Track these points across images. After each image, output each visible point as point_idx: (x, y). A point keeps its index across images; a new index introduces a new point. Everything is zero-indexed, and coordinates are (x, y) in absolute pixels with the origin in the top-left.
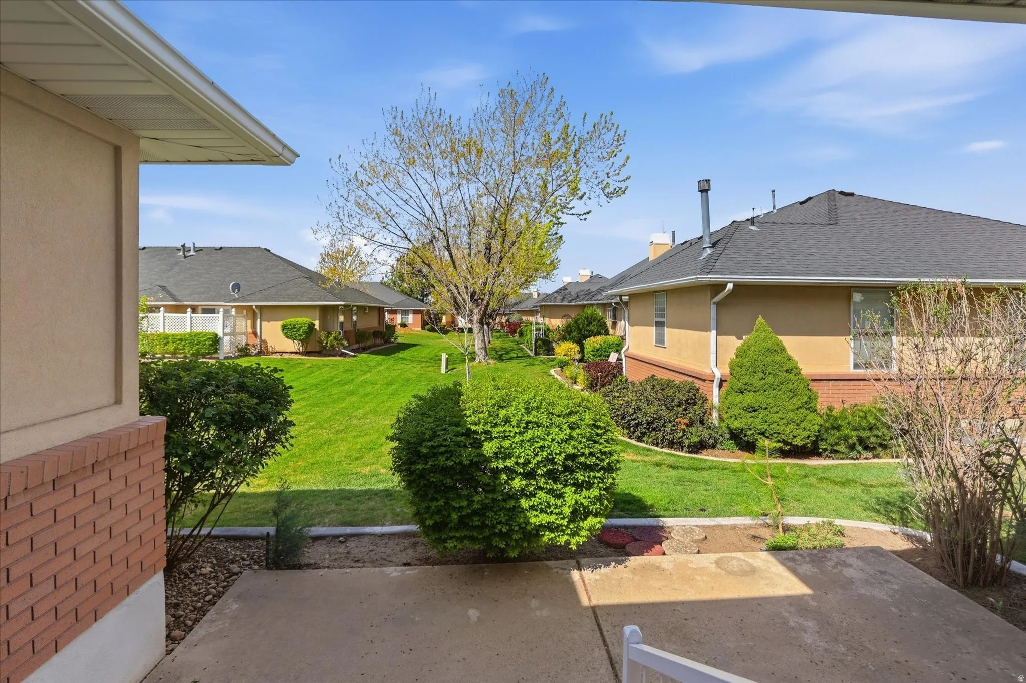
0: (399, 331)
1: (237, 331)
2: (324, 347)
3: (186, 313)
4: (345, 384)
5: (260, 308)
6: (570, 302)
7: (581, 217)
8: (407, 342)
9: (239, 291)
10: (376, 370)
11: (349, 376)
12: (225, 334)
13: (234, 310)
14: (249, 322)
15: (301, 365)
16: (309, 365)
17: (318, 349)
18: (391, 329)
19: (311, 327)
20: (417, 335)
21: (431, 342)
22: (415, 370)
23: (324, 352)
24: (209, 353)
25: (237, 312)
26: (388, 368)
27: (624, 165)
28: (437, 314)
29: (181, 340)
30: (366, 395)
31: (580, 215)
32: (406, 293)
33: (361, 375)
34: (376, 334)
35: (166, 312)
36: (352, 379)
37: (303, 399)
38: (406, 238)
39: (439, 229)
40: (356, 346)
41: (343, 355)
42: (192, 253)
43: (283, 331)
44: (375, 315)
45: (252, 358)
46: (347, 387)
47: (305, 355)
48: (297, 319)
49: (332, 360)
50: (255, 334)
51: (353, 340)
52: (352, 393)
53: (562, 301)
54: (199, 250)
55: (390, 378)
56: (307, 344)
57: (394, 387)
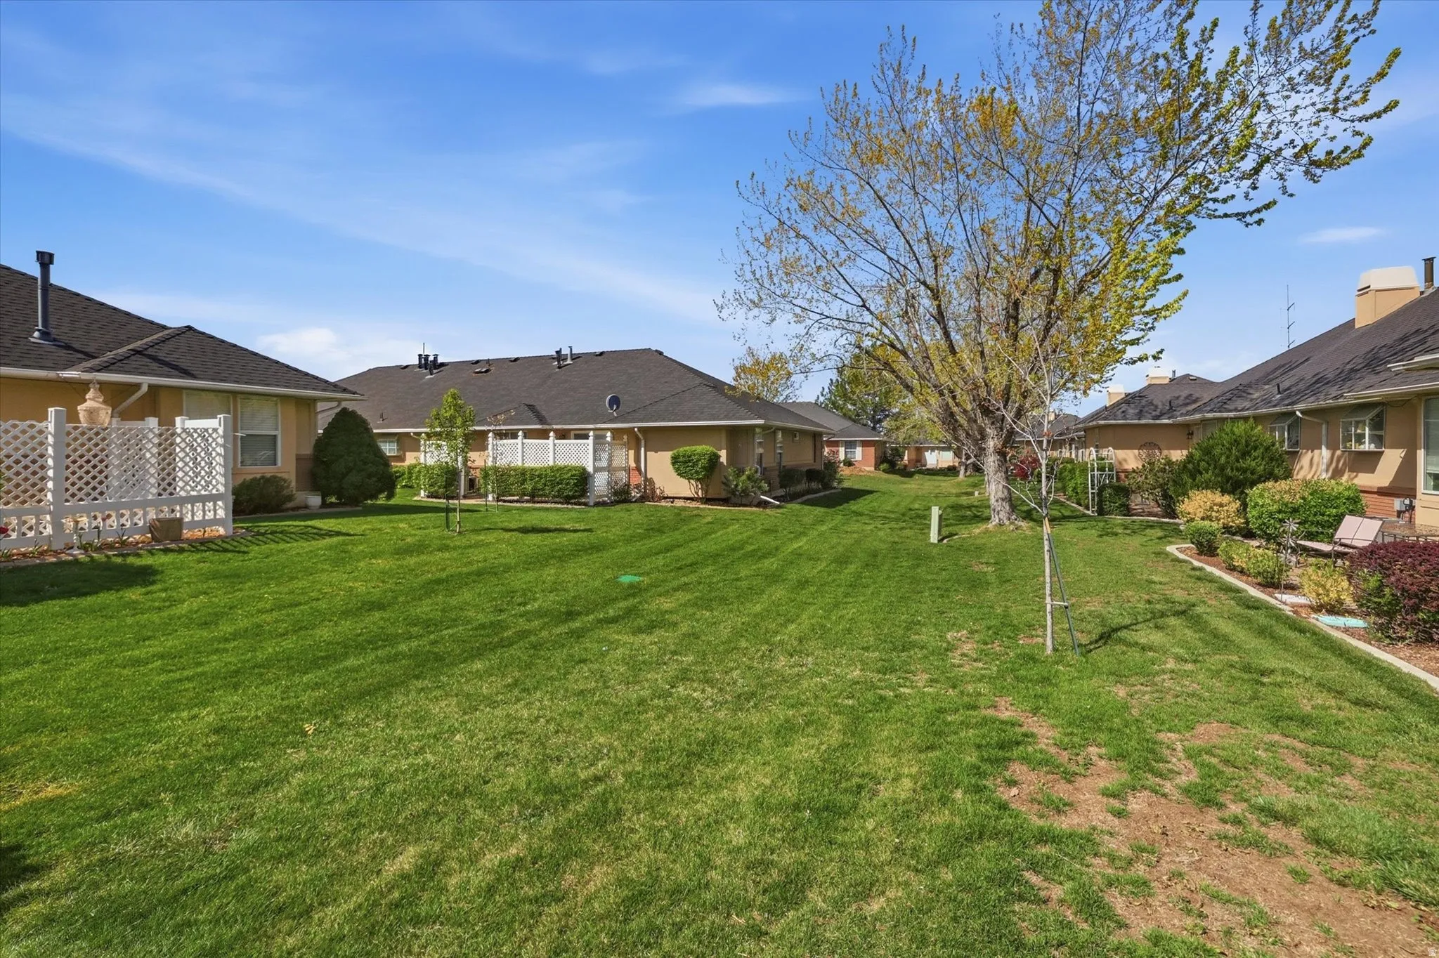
0: (844, 471)
1: (615, 464)
2: (733, 492)
3: (548, 438)
4: (765, 556)
5: (643, 430)
6: (1157, 417)
7: (1248, 219)
8: (856, 487)
9: (618, 407)
10: (815, 533)
11: (768, 541)
12: (596, 470)
13: (609, 434)
14: (632, 453)
15: (696, 519)
16: (709, 519)
17: (724, 495)
18: (831, 466)
19: (714, 459)
20: (870, 478)
21: (892, 488)
22: (881, 534)
23: (734, 500)
24: (574, 497)
25: (613, 438)
26: (835, 528)
27: (1382, 75)
28: (896, 449)
29: (540, 476)
30: (803, 584)
31: (1244, 215)
32: (850, 418)
33: (791, 540)
34: (812, 475)
35: (525, 437)
36: (777, 549)
37: (684, 587)
38: (864, 306)
39: (924, 283)
40: (781, 492)
41: (764, 504)
42: (569, 361)
43: (673, 464)
44: (809, 443)
45: (632, 505)
46: (766, 563)
47: (705, 503)
48: (694, 448)
49: (744, 512)
50: (638, 469)
51: (776, 481)
52: (774, 578)
53: (1140, 415)
54: (576, 357)
55: (840, 549)
56: (707, 486)
57: (852, 568)
